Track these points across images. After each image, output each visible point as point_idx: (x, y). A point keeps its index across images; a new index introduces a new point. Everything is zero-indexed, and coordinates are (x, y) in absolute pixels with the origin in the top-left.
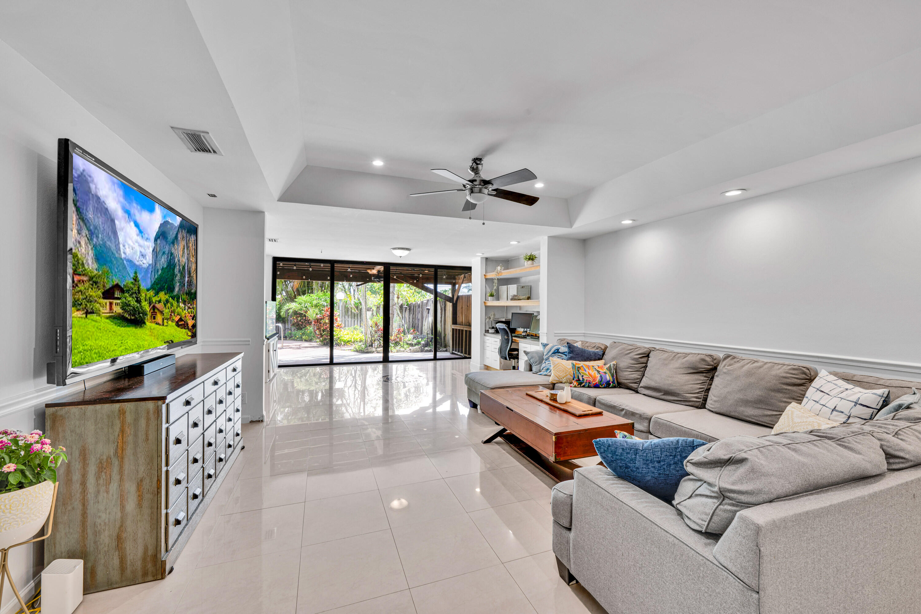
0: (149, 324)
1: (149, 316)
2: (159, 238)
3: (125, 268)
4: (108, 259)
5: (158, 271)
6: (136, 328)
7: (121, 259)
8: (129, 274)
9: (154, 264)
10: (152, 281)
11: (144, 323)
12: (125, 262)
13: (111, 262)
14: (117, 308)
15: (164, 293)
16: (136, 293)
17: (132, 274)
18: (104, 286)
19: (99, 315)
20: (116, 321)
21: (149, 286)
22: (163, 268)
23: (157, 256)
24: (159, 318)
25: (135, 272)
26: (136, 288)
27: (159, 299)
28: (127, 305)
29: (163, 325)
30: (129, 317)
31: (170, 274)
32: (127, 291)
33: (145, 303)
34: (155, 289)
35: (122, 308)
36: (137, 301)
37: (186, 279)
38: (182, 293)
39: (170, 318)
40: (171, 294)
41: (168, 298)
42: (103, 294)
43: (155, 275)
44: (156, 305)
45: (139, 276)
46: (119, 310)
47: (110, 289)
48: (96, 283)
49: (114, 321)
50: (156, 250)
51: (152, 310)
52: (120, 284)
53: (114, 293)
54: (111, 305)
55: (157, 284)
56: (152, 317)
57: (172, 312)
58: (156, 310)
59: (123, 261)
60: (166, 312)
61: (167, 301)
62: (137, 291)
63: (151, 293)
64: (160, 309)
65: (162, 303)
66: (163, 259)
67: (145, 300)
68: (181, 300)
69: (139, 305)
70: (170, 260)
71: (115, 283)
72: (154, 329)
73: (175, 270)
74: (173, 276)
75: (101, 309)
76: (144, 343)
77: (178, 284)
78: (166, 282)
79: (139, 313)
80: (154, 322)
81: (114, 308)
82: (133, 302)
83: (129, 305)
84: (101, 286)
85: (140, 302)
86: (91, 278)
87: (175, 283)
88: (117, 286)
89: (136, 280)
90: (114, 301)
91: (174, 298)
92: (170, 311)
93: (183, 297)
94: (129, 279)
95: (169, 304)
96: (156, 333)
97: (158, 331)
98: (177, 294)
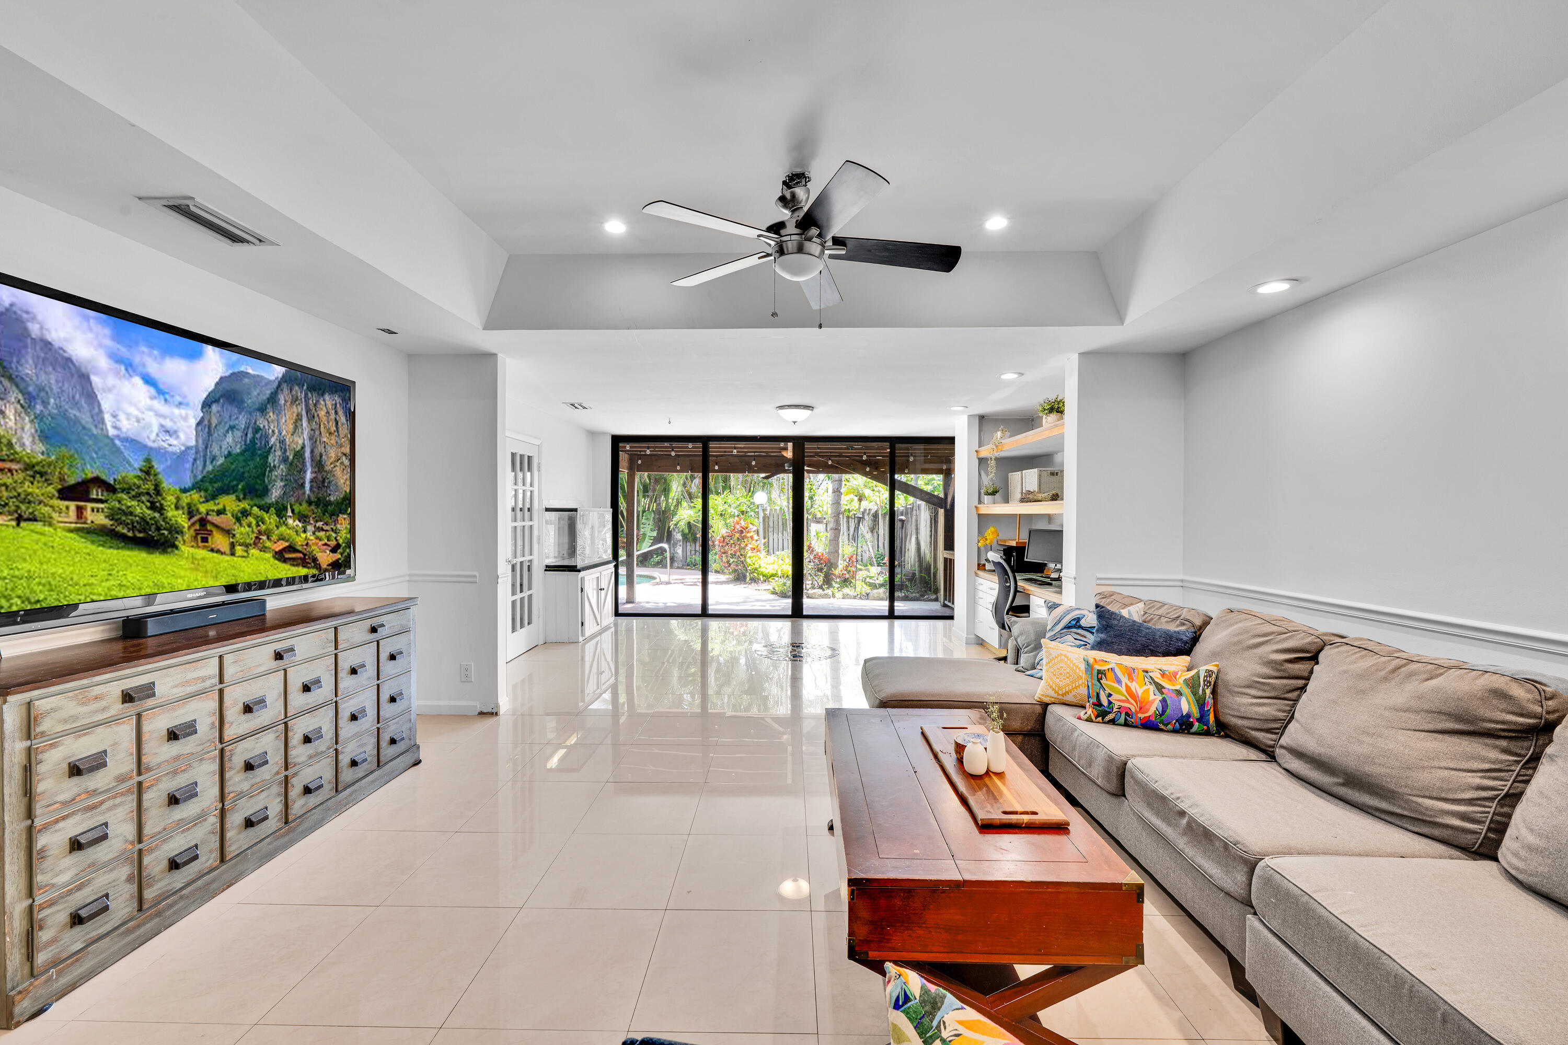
0: (186, 549)
1: (187, 537)
2: (216, 401)
3: (118, 452)
4: (73, 437)
5: (214, 459)
6: (150, 553)
7: (107, 437)
8: (130, 465)
9: (201, 445)
10: (195, 476)
11: (177, 548)
12: (117, 442)
13: (81, 441)
14: (97, 517)
15: (233, 497)
16: (148, 494)
17: (138, 463)
18: (62, 479)
19: (50, 525)
20: (95, 538)
21: (188, 484)
22: (230, 454)
23: (210, 434)
24: (219, 540)
25: (148, 460)
26: (149, 486)
27: (220, 507)
28: (125, 514)
29: (233, 554)
30: (130, 534)
31: (252, 464)
32: (123, 490)
33: (176, 513)
34: (206, 491)
35: (111, 517)
36: (153, 507)
37: (309, 476)
38: (293, 500)
39: (255, 544)
40: (257, 501)
41: (248, 507)
42: (60, 491)
43: (205, 465)
44: (209, 518)
45: (158, 467)
46: (101, 519)
47: (78, 484)
48: (42, 474)
49: (90, 537)
50: (206, 422)
51: (197, 527)
52: (104, 477)
53: (88, 492)
54: (80, 510)
55: (212, 482)
56: (196, 537)
57: (260, 533)
58: (209, 527)
59: (112, 440)
60: (242, 531)
61: (245, 513)
62: (152, 492)
63: (195, 496)
64: (223, 526)
65: (229, 515)
66: (229, 439)
67: (177, 508)
68: (290, 513)
69: (157, 515)
70: (253, 441)
71: (90, 476)
72: (203, 559)
73: (270, 459)
74: (264, 468)
75: (55, 515)
76: (173, 580)
77: (280, 484)
78: (241, 478)
79: (158, 529)
80: (204, 547)
81: (90, 516)
82: (140, 509)
83: (131, 513)
84: (55, 478)
85: (161, 510)
86: (29, 467)
87: (270, 482)
88: (97, 481)
89: (148, 471)
90: (90, 505)
91: (266, 508)
92: (255, 530)
93: (297, 508)
94: (129, 471)
95: (251, 519)
96: (209, 566)
97: (216, 564)
98: (277, 502)
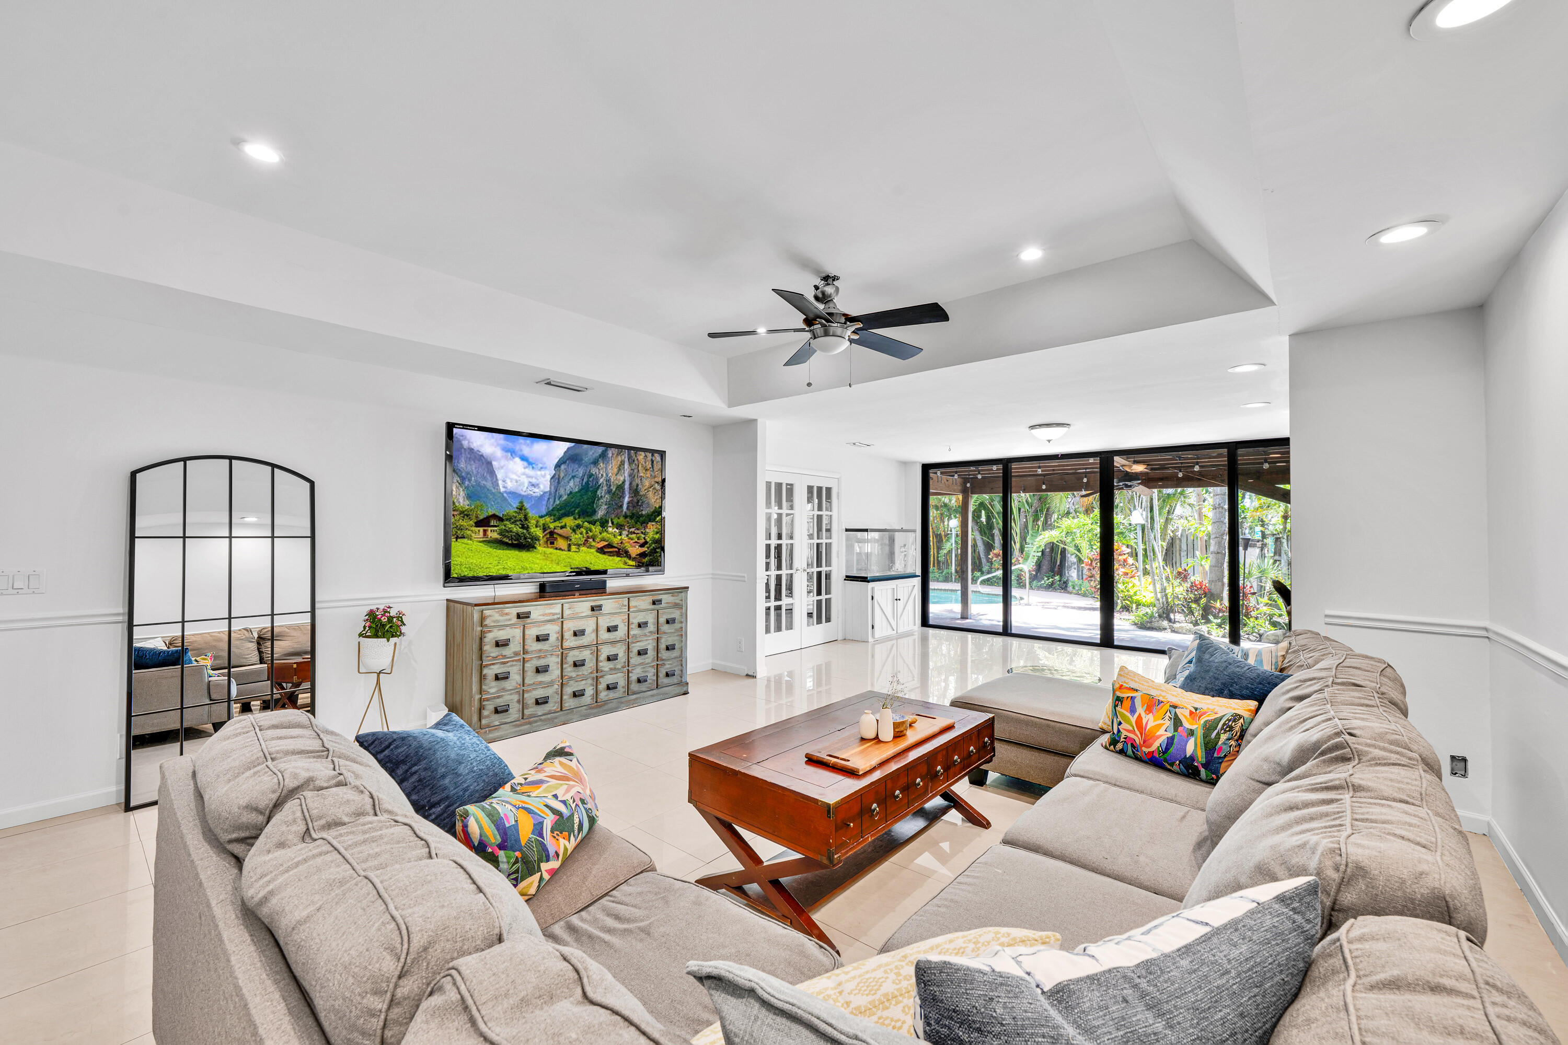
0: (540, 549)
1: (541, 542)
2: (564, 463)
3: (505, 499)
4: (483, 496)
5: (561, 496)
6: (520, 551)
7: (500, 493)
8: (510, 505)
9: (553, 490)
10: (548, 508)
11: (535, 548)
12: (505, 495)
13: (486, 497)
14: (493, 534)
15: (572, 518)
16: (521, 520)
17: (515, 504)
18: (477, 517)
19: (471, 540)
20: (492, 545)
21: (544, 513)
22: (571, 493)
23: (559, 483)
24: (561, 543)
25: (521, 502)
26: (522, 516)
27: (563, 524)
28: (507, 531)
29: (569, 550)
30: (510, 542)
31: (585, 497)
32: (507, 520)
33: (536, 529)
34: (554, 516)
35: (500, 534)
36: (523, 527)
37: (626, 499)
38: (613, 516)
39: (584, 544)
40: (587, 519)
41: (581, 523)
42: (475, 523)
43: (554, 501)
44: (556, 531)
45: (526, 505)
46: (495, 535)
47: (485, 519)
48: (467, 515)
49: (489, 544)
50: (557, 476)
51: (548, 536)
52: (497, 514)
53: (489, 522)
54: (485, 531)
55: (558, 510)
56: (547, 542)
57: (588, 537)
58: (555, 536)
59: (502, 494)
60: (576, 537)
61: (579, 527)
62: (523, 519)
63: (548, 519)
64: (564, 535)
65: (569, 528)
66: (571, 484)
67: (536, 526)
68: (610, 524)
69: (525, 531)
70: (587, 483)
71: (490, 514)
72: (551, 554)
73: (599, 493)
74: (594, 498)
75: (473, 535)
76: (532, 565)
77: (604, 507)
78: (578, 506)
79: (525, 538)
80: (552, 547)
81: (490, 534)
82: (516, 529)
83: (511, 531)
84: (474, 517)
85: (527, 528)
86: (462, 512)
87: (597, 507)
88: (494, 516)
89: (521, 508)
90: (490, 529)
91: (594, 523)
92: (585, 536)
93: (615, 521)
94: (510, 509)
95: (582, 530)
96: (554, 558)
97: (558, 556)
98: (601, 518)
